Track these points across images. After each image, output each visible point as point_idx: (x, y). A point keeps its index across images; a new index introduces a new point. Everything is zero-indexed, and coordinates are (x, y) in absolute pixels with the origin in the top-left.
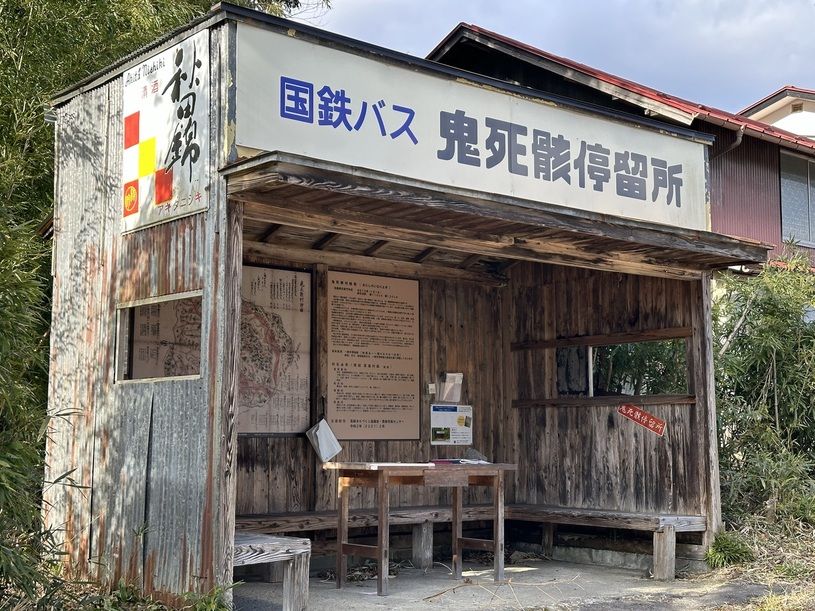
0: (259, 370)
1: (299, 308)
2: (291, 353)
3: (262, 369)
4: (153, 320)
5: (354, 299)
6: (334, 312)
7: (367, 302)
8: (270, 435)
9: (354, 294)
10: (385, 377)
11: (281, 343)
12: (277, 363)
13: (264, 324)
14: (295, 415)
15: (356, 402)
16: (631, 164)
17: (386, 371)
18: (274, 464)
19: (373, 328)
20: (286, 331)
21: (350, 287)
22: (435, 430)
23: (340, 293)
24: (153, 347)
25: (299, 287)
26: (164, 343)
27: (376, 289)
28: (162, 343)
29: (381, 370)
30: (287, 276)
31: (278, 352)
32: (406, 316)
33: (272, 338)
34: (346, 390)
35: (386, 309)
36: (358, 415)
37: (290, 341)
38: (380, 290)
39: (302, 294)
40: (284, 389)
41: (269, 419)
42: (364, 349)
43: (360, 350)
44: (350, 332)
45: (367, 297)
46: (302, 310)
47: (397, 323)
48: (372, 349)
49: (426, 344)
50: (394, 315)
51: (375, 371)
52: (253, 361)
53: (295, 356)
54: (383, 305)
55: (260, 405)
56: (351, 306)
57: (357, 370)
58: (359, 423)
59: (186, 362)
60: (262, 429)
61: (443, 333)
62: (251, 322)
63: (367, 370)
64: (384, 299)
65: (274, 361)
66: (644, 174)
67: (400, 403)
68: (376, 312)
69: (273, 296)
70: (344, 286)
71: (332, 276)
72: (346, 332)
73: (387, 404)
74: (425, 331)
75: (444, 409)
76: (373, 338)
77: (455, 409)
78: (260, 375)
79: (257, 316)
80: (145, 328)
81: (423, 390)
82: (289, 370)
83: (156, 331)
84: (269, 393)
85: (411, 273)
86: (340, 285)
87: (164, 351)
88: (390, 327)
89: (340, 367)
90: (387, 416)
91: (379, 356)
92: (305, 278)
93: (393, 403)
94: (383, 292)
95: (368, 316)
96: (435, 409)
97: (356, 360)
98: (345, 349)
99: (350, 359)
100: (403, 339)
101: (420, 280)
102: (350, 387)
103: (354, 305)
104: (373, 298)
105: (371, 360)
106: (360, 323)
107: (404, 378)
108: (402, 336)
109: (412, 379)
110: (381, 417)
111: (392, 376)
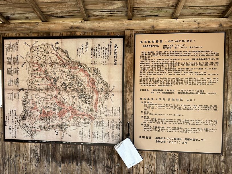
0: (85, 104)
1: (114, 62)
2: (107, 93)
3: (86, 103)
4: (15, 77)
5: (160, 53)
6: (142, 63)
7: (172, 53)
8: (91, 144)
9: (161, 49)
10: (187, 107)
11: (100, 87)
12: (97, 99)
13: (87, 75)
14: (111, 132)
15: (161, 125)
17: (189, 103)
18: (95, 162)
19: (177, 72)
20: (103, 77)
21: (157, 44)
23: (146, 50)
24: (15, 92)
25: (113, 49)
26: (22, 90)
27: (181, 43)
28: (21, 89)
29: (185, 102)
30: (104, 42)
31: (98, 92)
32: (209, 61)
33: (93, 83)
34: (151, 117)
35: (190, 57)
36: (162, 134)
37: (107, 85)
38: (184, 43)
39: (115, 53)
40: (103, 115)
41: (91, 134)
42: (169, 88)
43: (165, 89)
44: (156, 77)
45: (173, 49)
46: (115, 64)
47: (200, 67)
48: (176, 87)
49: (231, 81)
50: (198, 61)
51: (179, 103)
52: (80, 98)
53: (110, 94)
54: (188, 54)
55: (85, 125)
56: (156, 58)
57: (162, 103)
58: (163, 140)
59: (35, 100)
60: (87, 140)
62: (78, 74)
63: (171, 102)
64: (188, 50)
65: (95, 97)
67: (203, 127)
68: (181, 60)
69: (93, 56)
70: (151, 44)
71: (139, 38)
72: (151, 76)
73: (190, 127)
76: (177, 79)
78: (85, 107)
79: (82, 70)
80: (10, 82)
82: (106, 103)
83: (17, 83)
84: (91, 118)
85: (215, 26)
86: (147, 44)
87: (22, 94)
88: (193, 71)
89: (147, 101)
90: (189, 135)
91: (182, 92)
92: (118, 42)
93: (196, 127)
94: (188, 45)
95: (172, 64)
97: (161, 95)
98: (151, 88)
99: (156, 96)
100: (207, 78)
101: (225, 32)
102: (155, 114)
103: (159, 57)
104: (178, 50)
105: (175, 96)
106: (165, 69)
107: (207, 108)
108: (206, 77)
109: (215, 109)
110: (183, 136)
111: (195, 106)
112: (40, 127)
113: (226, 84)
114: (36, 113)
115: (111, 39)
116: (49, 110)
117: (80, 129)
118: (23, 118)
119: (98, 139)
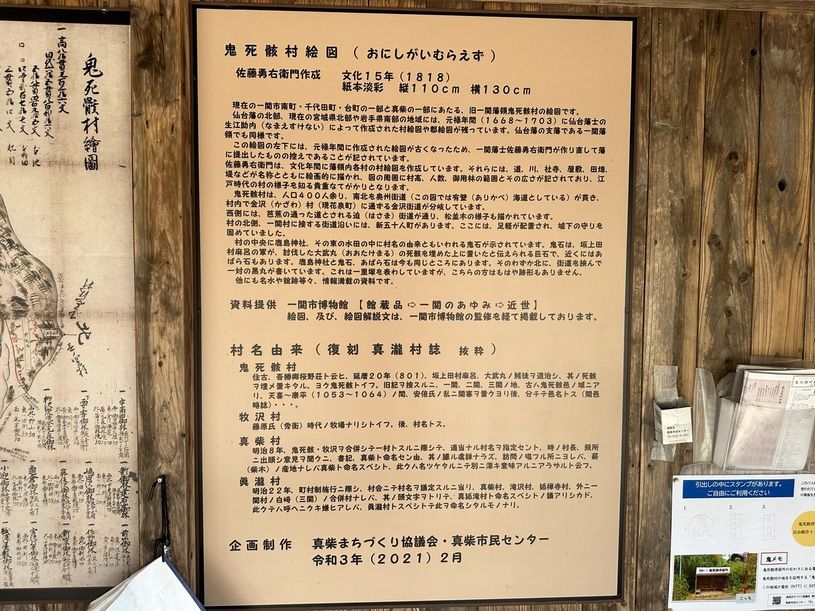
1: (81, 155)
2: (50, 320)
5: (326, 113)
6: (236, 162)
7: (387, 117)
9: (328, 90)
10: (463, 384)
14: (79, 526)
15: (339, 479)
17: (470, 364)
19: (413, 214)
20: (21, 234)
21: (310, 64)
25: (77, 79)
27: (431, 66)
29: (449, 362)
30: (24, 44)
32: (564, 161)
34: (289, 440)
35: (475, 140)
36: (335, 525)
37: (45, 279)
38: (446, 66)
39: (90, 105)
40: (31, 444)
42: (376, 292)
43: (356, 296)
44: (313, 236)
45: (390, 96)
46: (91, 165)
47: (521, 188)
49: (661, 258)
50: (510, 161)
51: (425, 364)
53: (70, 327)
54: (462, 122)
56: (309, 138)
57: (345, 365)
58: (350, 551)
61: (741, 213)
63: (388, 362)
64: (465, 101)
67: (536, 477)
68: (431, 152)
70: (282, 61)
72: (290, 234)
73: (475, 479)
74: (658, 211)
75: (731, 490)
76: (414, 250)
77: (785, 489)
81: (639, 421)
82: (45, 377)
86: (261, 61)
88: (489, 207)
89: (268, 359)
90: (473, 521)
91: (438, 311)
92: (106, 47)
93: (505, 478)
94: (463, 74)
95: (390, 172)
96: (692, 491)
97: (342, 331)
99: (314, 332)
100: (553, 244)
101: (635, 17)
102: (311, 425)
103: (325, 134)
104: (415, 99)
105: (407, 331)
106: (356, 196)
107: (551, 386)
108: (545, 237)
109: (590, 390)
111: (495, 380)
113: (638, 271)
115: (63, 25)
119: (8, 571)
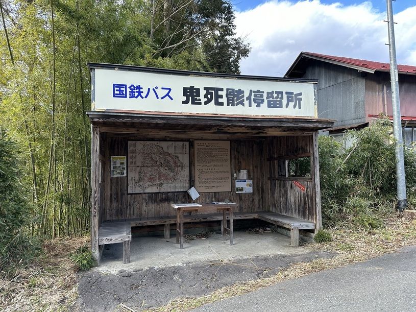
1: (185, 153)
2: (182, 167)
3: (172, 172)
4: (134, 160)
5: (205, 149)
6: (198, 153)
7: (210, 149)
8: (175, 192)
9: (205, 147)
10: (217, 172)
11: (179, 164)
12: (177, 170)
13: (173, 159)
14: (184, 185)
15: (207, 181)
16: (275, 95)
17: (218, 170)
18: (177, 201)
19: (212, 157)
20: (180, 160)
21: (204, 145)
22: (237, 189)
23: (200, 147)
24: (135, 168)
25: (185, 146)
26: (138, 167)
27: (213, 145)
29: (216, 170)
30: (180, 143)
31: (178, 167)
32: (225, 153)
33: (176, 163)
34: (203, 177)
35: (217, 151)
36: (207, 185)
37: (182, 163)
38: (215, 145)
39: (186, 148)
40: (180, 178)
41: (175, 187)
43: (208, 164)
44: (204, 159)
45: (210, 147)
47: (221, 155)
48: (212, 164)
49: (233, 161)
50: (220, 153)
51: (214, 170)
52: (169, 170)
53: (184, 168)
55: (172, 183)
56: (203, 151)
57: (207, 171)
58: (208, 187)
59: (146, 172)
60: (173, 190)
61: (240, 157)
62: (168, 158)
63: (211, 170)
64: (216, 148)
65: (176, 170)
66: (282, 98)
67: (223, 180)
68: (214, 152)
69: (175, 150)
70: (201, 145)
71: (196, 142)
72: (202, 159)
73: (218, 181)
74: (233, 157)
75: (240, 181)
76: (213, 160)
77: (245, 181)
78: (171, 174)
79: (170, 156)
80: (132, 163)
81: (232, 175)
82: (182, 172)
83: (135, 163)
84: (175, 179)
85: (226, 138)
87: (138, 169)
88: (219, 157)
89: (200, 170)
91: (215, 166)
92: (187, 144)
93: (221, 181)
95: (210, 154)
96: (237, 182)
97: (206, 167)
98: (202, 164)
99: (204, 168)
101: (231, 141)
103: (205, 150)
104: (212, 147)
105: (212, 167)
106: (208, 156)
107: (225, 172)
108: (223, 159)
109: (228, 172)
110: (216, 185)
111: (220, 172)
112: (148, 185)
113: (231, 162)
114: (146, 178)
115: (183, 142)
116: (153, 176)
117: (169, 185)
118: (139, 181)
119: (178, 190)
